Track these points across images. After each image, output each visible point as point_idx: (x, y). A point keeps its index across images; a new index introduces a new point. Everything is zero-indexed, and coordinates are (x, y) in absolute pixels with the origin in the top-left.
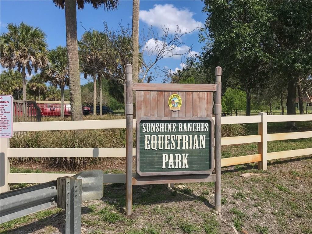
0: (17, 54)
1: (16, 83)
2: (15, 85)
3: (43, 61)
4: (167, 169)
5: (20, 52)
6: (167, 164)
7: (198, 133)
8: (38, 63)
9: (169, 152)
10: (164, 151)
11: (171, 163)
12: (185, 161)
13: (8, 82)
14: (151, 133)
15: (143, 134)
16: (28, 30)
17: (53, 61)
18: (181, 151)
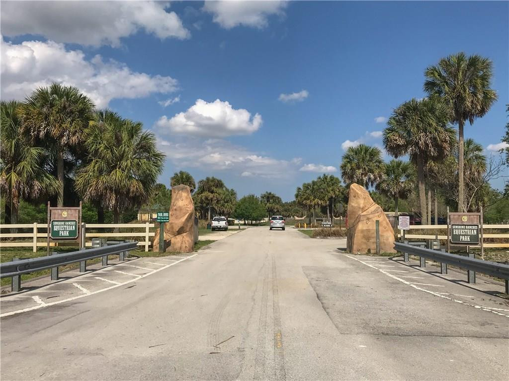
0: (359, 172)
1: (332, 190)
2: (331, 192)
3: (380, 177)
4: (462, 241)
5: (361, 171)
6: (462, 239)
7: (473, 229)
8: (375, 179)
9: (463, 235)
10: (461, 235)
11: (463, 239)
12: (468, 238)
13: (324, 189)
14: (456, 229)
15: (453, 229)
16: (366, 150)
17: (388, 175)
18: (467, 235)
